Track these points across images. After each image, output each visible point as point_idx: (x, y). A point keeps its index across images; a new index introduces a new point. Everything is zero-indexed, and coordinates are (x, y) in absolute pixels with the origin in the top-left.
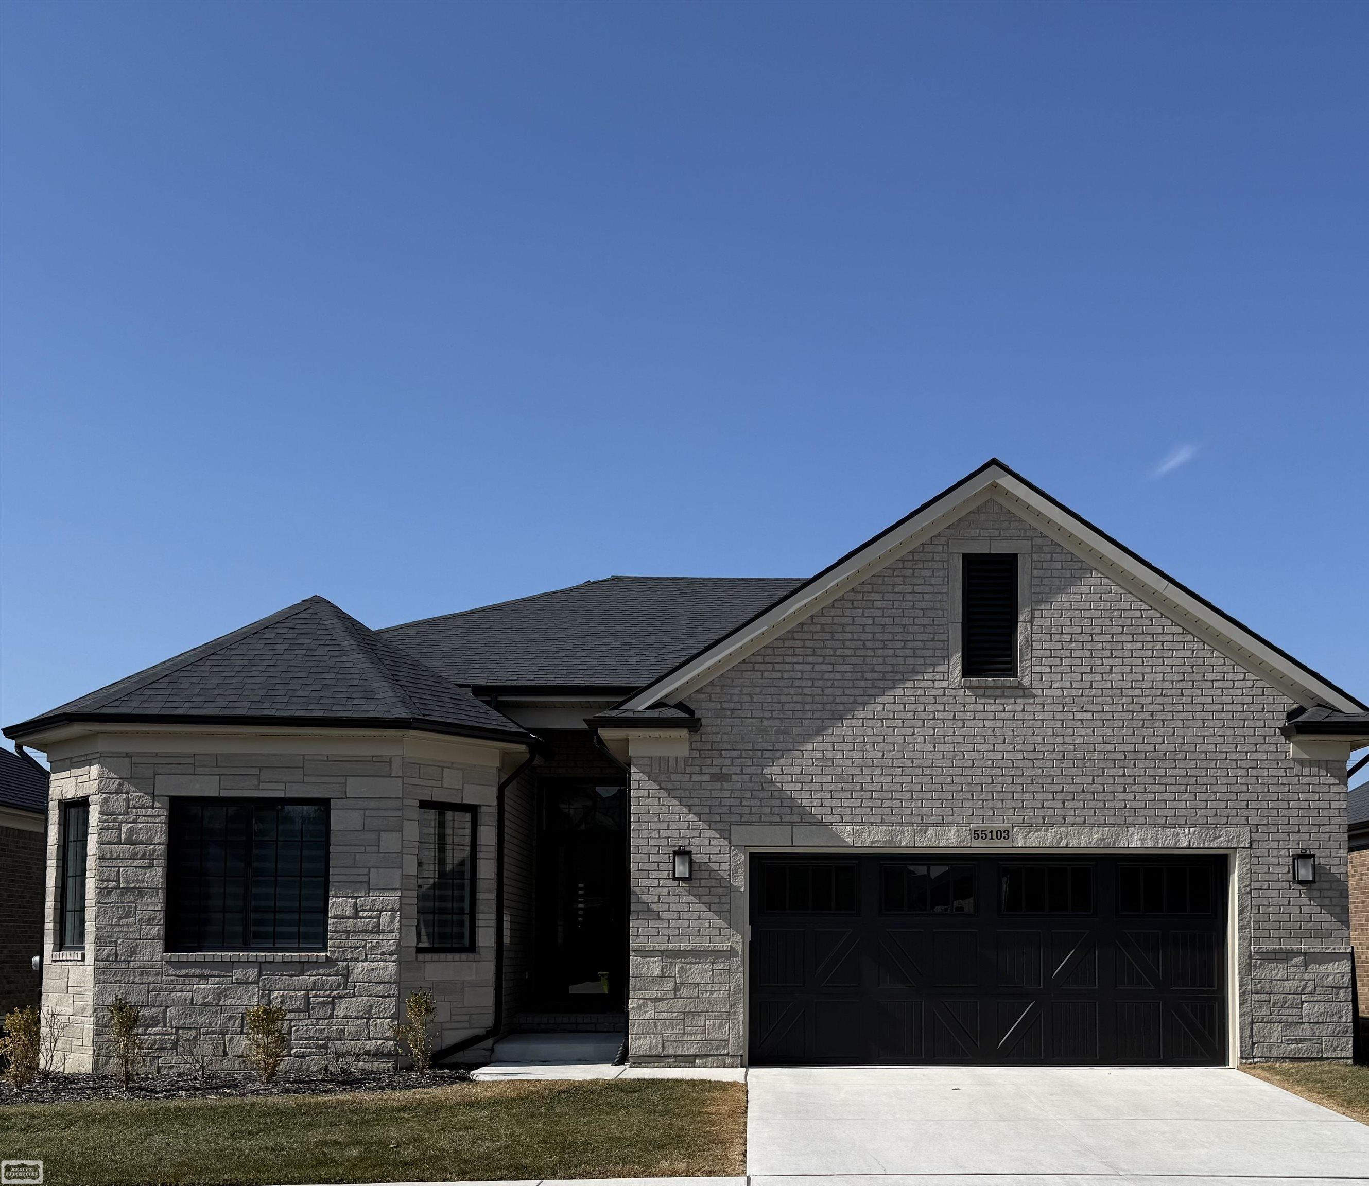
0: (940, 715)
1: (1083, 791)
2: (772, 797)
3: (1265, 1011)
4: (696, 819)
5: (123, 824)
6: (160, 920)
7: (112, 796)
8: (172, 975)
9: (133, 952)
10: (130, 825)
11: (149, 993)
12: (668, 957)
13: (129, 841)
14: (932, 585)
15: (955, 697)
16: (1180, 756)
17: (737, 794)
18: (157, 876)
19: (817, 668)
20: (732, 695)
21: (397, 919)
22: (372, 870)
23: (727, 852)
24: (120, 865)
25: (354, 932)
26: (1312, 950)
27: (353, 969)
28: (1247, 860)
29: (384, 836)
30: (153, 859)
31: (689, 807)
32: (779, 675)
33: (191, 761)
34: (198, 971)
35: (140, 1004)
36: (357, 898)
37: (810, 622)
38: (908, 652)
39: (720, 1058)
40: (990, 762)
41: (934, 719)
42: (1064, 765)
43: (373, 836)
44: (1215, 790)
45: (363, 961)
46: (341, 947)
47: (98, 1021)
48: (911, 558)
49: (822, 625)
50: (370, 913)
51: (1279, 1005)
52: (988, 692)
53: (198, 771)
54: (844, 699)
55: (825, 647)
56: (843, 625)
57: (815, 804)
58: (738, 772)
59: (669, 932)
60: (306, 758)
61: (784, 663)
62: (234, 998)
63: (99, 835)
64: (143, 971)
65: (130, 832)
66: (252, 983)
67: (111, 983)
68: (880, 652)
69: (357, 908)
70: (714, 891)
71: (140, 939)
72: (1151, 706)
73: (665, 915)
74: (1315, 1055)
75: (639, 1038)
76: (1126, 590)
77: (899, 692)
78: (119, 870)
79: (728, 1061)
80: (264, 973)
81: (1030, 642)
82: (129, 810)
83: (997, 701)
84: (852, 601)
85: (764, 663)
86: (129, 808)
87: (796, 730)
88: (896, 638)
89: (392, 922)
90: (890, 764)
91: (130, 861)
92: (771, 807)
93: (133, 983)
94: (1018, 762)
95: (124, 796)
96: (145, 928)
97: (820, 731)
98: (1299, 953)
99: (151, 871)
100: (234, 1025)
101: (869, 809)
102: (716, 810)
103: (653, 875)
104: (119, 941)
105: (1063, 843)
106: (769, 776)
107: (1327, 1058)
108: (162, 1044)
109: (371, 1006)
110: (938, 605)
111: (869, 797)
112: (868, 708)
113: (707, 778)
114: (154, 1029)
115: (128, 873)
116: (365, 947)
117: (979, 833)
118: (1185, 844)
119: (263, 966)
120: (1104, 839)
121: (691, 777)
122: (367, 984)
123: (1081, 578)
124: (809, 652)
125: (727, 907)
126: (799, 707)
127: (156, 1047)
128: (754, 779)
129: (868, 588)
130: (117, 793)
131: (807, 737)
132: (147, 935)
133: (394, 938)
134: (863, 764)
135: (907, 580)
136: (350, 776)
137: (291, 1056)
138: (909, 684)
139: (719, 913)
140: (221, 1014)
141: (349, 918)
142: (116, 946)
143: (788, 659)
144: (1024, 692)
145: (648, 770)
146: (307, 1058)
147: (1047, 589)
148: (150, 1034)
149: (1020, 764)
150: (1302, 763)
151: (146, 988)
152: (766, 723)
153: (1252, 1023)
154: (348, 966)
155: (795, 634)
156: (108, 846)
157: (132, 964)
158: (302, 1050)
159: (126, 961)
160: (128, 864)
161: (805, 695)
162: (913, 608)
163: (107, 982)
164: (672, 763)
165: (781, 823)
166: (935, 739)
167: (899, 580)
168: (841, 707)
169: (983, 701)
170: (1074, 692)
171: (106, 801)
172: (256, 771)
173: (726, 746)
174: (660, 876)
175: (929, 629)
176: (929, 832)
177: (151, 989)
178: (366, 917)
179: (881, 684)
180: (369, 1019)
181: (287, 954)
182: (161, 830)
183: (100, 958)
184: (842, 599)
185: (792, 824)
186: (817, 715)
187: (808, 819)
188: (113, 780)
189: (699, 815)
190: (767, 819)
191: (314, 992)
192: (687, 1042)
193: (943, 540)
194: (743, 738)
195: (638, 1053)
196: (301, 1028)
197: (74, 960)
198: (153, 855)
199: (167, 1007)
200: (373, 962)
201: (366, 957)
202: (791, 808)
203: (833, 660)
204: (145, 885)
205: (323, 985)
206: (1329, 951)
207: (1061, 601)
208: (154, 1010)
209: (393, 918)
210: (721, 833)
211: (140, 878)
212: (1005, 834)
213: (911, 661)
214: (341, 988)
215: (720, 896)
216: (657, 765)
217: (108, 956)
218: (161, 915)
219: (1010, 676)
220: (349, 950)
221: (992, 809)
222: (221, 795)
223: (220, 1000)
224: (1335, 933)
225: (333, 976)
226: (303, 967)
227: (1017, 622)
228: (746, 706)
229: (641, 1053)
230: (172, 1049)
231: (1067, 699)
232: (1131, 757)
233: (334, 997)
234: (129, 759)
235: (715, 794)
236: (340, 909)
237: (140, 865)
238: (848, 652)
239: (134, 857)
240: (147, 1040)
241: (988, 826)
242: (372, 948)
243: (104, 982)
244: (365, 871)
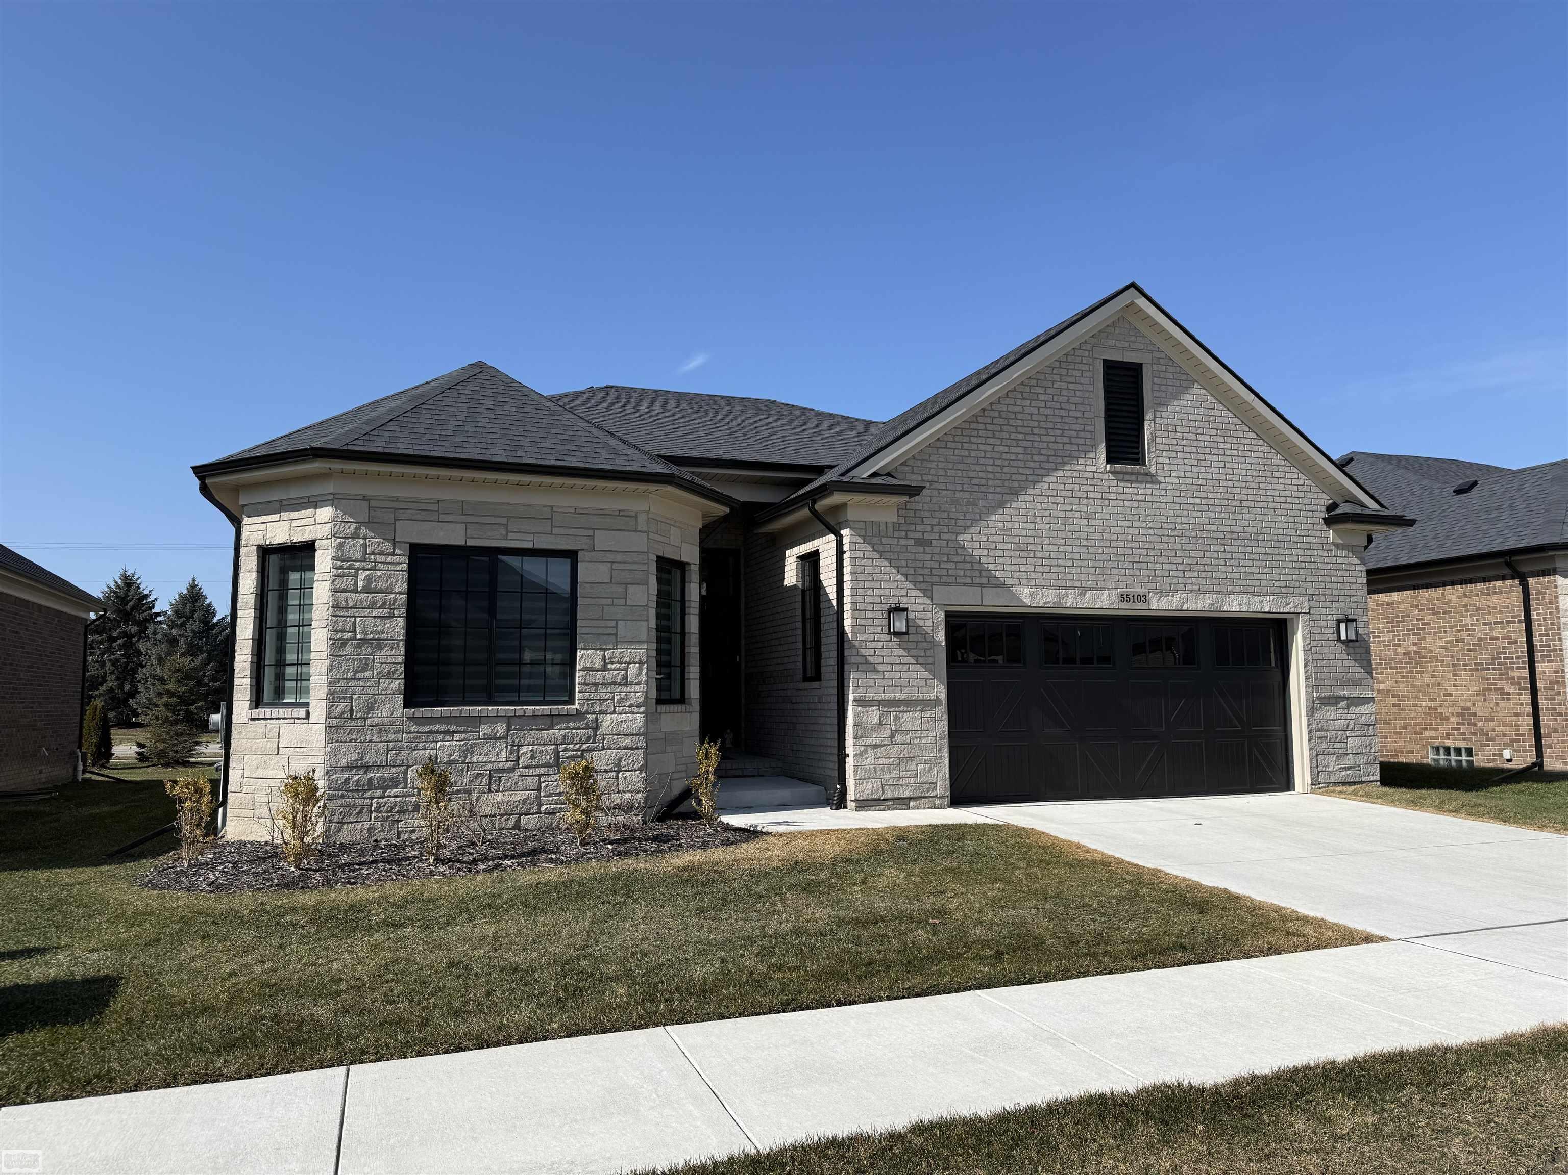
0: (1091, 495)
1: (1197, 564)
2: (964, 562)
3: (1324, 746)
4: (904, 579)
5: (360, 572)
6: (401, 673)
7: (347, 541)
8: (414, 732)
9: (371, 708)
10: (368, 572)
11: (388, 752)
12: (884, 706)
13: (367, 590)
14: (1081, 384)
15: (1102, 480)
16: (1260, 537)
17: (936, 558)
18: (398, 627)
19: (997, 449)
20: (930, 468)
21: (645, 671)
22: (619, 622)
23: (930, 610)
24: (357, 614)
25: (603, 684)
26: (1352, 696)
27: (602, 722)
28: (1307, 623)
29: (631, 589)
30: (394, 609)
31: (898, 568)
32: (966, 453)
33: (435, 507)
34: (443, 727)
35: (378, 764)
36: (605, 650)
37: (990, 408)
38: (1066, 440)
39: (931, 799)
40: (1130, 537)
41: (1087, 498)
42: (1183, 541)
43: (620, 589)
44: (1285, 566)
45: (611, 713)
46: (590, 700)
47: (331, 784)
48: (1065, 360)
49: (1000, 412)
50: (618, 665)
51: (1333, 740)
52: (1127, 477)
53: (443, 517)
54: (1019, 477)
55: (1002, 431)
56: (1015, 413)
57: (998, 568)
58: (937, 537)
59: (884, 682)
60: (555, 509)
61: (970, 442)
62: (480, 755)
63: (333, 582)
64: (382, 728)
65: (368, 580)
66: (500, 738)
67: (345, 742)
68: (1044, 438)
69: (605, 661)
70: (920, 645)
71: (378, 694)
72: (1240, 496)
73: (880, 668)
74: (1357, 780)
75: (862, 783)
76: (1217, 400)
77: (1060, 473)
78: (355, 620)
79: (938, 802)
80: (513, 727)
81: (1154, 437)
82: (367, 556)
83: (1133, 485)
84: (1022, 393)
85: (955, 441)
86: (366, 553)
87: (982, 503)
88: (1056, 427)
89: (639, 674)
90: (1056, 535)
91: (368, 611)
92: (965, 570)
93: (371, 741)
94: (1151, 537)
95: (362, 541)
96: (384, 683)
97: (1001, 505)
98: (1344, 698)
99: (391, 622)
100: (481, 782)
101: (1040, 574)
102: (920, 571)
103: (870, 630)
104: (355, 697)
105: (1185, 607)
106: (962, 543)
107: (1365, 782)
108: (403, 807)
109: (620, 760)
110: (1086, 402)
111: (1040, 563)
112: (1038, 486)
113: (912, 542)
114: (394, 791)
115: (365, 623)
116: (613, 699)
117: (1125, 596)
118: (1267, 609)
119: (512, 720)
120: (1213, 604)
121: (898, 541)
122: (615, 737)
123: (1187, 387)
124: (990, 434)
125: (931, 659)
126: (983, 482)
127: (396, 810)
128: (951, 544)
129: (1034, 382)
130: (353, 538)
131: (991, 510)
132: (386, 690)
133: (641, 690)
134: (1035, 535)
135: (1063, 378)
136: (598, 529)
137: (540, 813)
138: (1068, 467)
139: (925, 665)
140: (468, 771)
141: (597, 670)
142: (351, 703)
143: (973, 440)
144: (1151, 478)
145: (863, 533)
146: (558, 814)
147: (1164, 395)
148: (389, 796)
149: (1152, 539)
150: (1337, 546)
151: (386, 747)
152: (958, 495)
153: (1317, 755)
154: (597, 719)
155: (979, 418)
156: (343, 594)
157: (368, 722)
158: (552, 806)
159: (362, 718)
160: (366, 614)
161: (988, 472)
162: (1068, 402)
163: (341, 742)
164: (883, 527)
165: (972, 585)
166: (1089, 515)
167: (1057, 378)
168: (1016, 484)
169: (1122, 484)
170: (1187, 481)
171: (341, 546)
172: (504, 521)
173: (927, 514)
174: (876, 631)
175: (1080, 421)
176: (1087, 596)
177: (390, 747)
178: (614, 670)
179: (1047, 466)
180: (618, 772)
181: (538, 708)
182: (403, 578)
183: (333, 715)
184: (1014, 390)
185: (981, 585)
186: (998, 490)
187: (993, 581)
188: (349, 524)
189: (906, 575)
190: (962, 581)
191: (564, 746)
192: (902, 785)
193: (1089, 347)
194: (940, 508)
195: (861, 798)
196: (551, 783)
197: (292, 718)
198: (394, 604)
199: (409, 766)
200: (621, 714)
201: (615, 709)
202: (980, 571)
203: (1009, 442)
204: (384, 636)
205: (573, 738)
206: (1362, 696)
207: (1176, 405)
208: (394, 770)
209: (640, 669)
210: (924, 591)
211: (379, 628)
212: (1143, 598)
213: (1068, 447)
214: (591, 741)
215: (925, 650)
216: (871, 529)
217: (342, 713)
218: (403, 668)
219: (1139, 465)
220: (598, 703)
221: (1133, 576)
222: (468, 544)
223: (466, 757)
224: (1364, 682)
225: (582, 729)
226: (552, 720)
227: (1144, 420)
228: (941, 479)
229: (865, 797)
230: (413, 811)
231: (1183, 486)
232: (1229, 537)
233: (584, 751)
234: (365, 503)
235: (919, 557)
236: (590, 662)
237: (379, 614)
238: (1021, 436)
239: (372, 606)
240: (386, 803)
241: (1130, 590)
242: (620, 700)
243: (337, 741)
244: (613, 623)
